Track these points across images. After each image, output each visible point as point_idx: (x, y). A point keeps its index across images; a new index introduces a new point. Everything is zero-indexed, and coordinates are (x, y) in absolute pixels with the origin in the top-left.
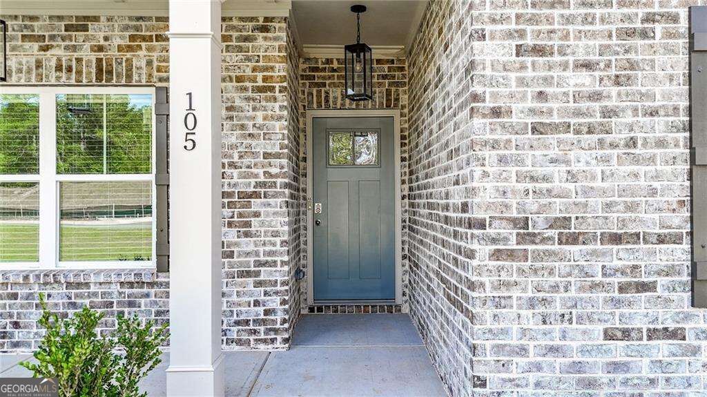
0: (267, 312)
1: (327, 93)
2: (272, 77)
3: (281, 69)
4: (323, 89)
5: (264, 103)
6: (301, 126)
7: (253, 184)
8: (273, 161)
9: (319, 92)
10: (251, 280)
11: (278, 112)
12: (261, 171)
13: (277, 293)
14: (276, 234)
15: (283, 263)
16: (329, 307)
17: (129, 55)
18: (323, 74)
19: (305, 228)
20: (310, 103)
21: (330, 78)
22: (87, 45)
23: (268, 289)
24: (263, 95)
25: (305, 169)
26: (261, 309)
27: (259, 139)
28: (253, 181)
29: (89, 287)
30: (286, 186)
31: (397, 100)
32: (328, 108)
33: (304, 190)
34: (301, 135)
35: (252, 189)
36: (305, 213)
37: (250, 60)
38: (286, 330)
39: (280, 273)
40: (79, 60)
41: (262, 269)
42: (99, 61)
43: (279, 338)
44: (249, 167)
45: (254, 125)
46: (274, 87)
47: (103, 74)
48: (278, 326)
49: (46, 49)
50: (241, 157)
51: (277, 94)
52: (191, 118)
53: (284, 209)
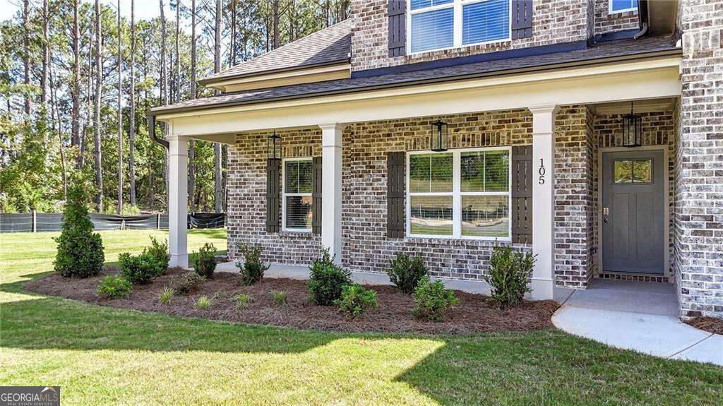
0: (573, 268)
1: (613, 137)
2: (577, 137)
3: (582, 133)
4: (610, 135)
5: (572, 152)
6: (594, 159)
7: (565, 197)
8: (577, 184)
9: (607, 137)
10: (564, 250)
11: (580, 157)
12: (570, 190)
13: (579, 257)
14: (579, 225)
15: (583, 241)
16: (614, 275)
17: (498, 131)
18: (610, 124)
19: (597, 224)
20: (601, 143)
21: (615, 127)
22: (477, 127)
23: (574, 255)
24: (572, 148)
25: (597, 185)
26: (570, 266)
27: (569, 172)
28: (565, 195)
29: (477, 249)
30: (585, 198)
31: (666, 138)
32: (613, 145)
33: (596, 200)
34: (594, 164)
35: (565, 200)
36: (596, 214)
37: (564, 129)
38: (585, 278)
39: (581, 247)
40: (473, 135)
41: (571, 244)
42: (483, 135)
43: (581, 282)
44: (563, 187)
45: (566, 165)
46: (578, 143)
47: (485, 141)
48: (580, 276)
49: (457, 130)
50: (558, 182)
51: (580, 146)
52: (542, 170)
53: (584, 211)
